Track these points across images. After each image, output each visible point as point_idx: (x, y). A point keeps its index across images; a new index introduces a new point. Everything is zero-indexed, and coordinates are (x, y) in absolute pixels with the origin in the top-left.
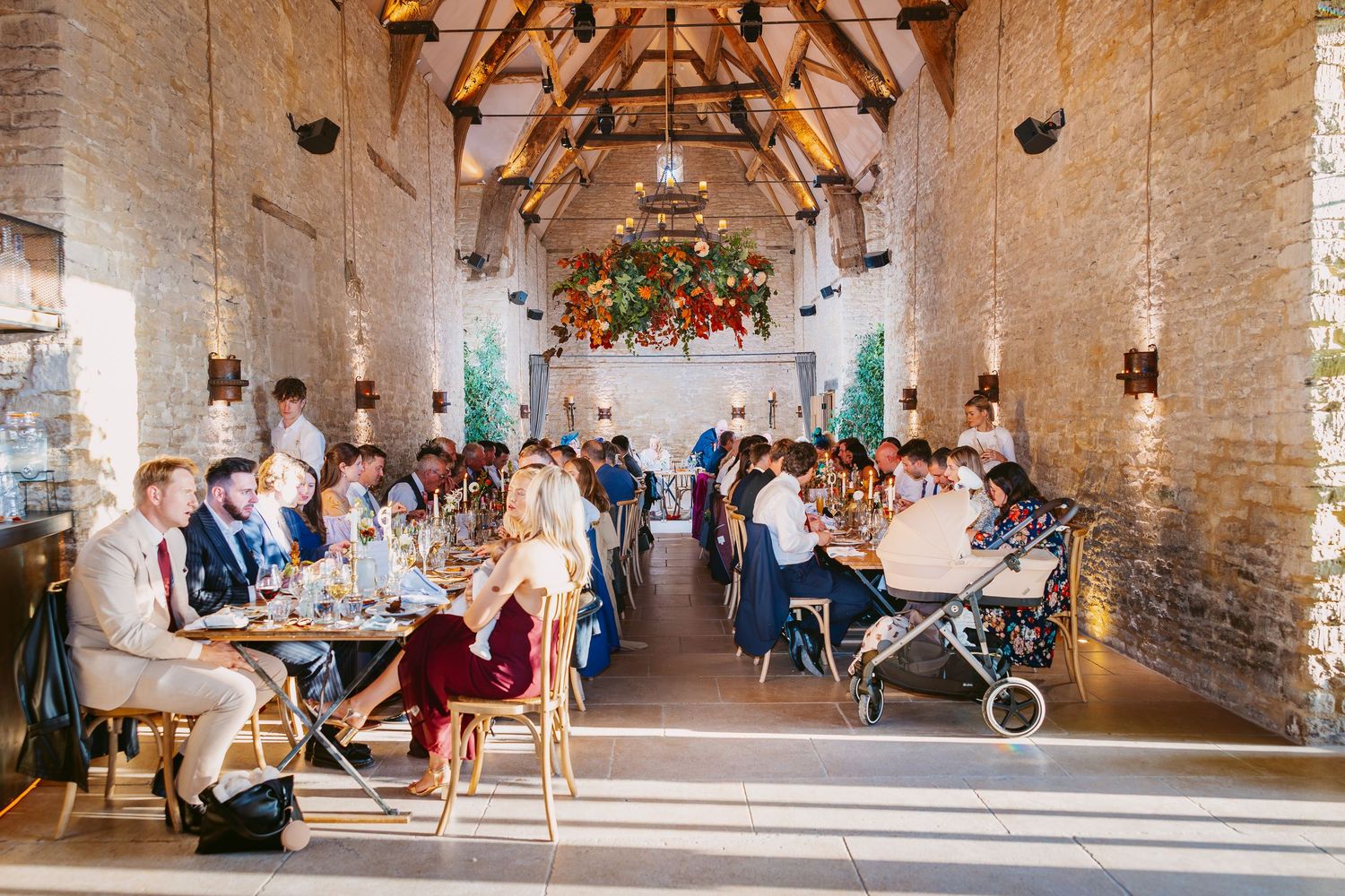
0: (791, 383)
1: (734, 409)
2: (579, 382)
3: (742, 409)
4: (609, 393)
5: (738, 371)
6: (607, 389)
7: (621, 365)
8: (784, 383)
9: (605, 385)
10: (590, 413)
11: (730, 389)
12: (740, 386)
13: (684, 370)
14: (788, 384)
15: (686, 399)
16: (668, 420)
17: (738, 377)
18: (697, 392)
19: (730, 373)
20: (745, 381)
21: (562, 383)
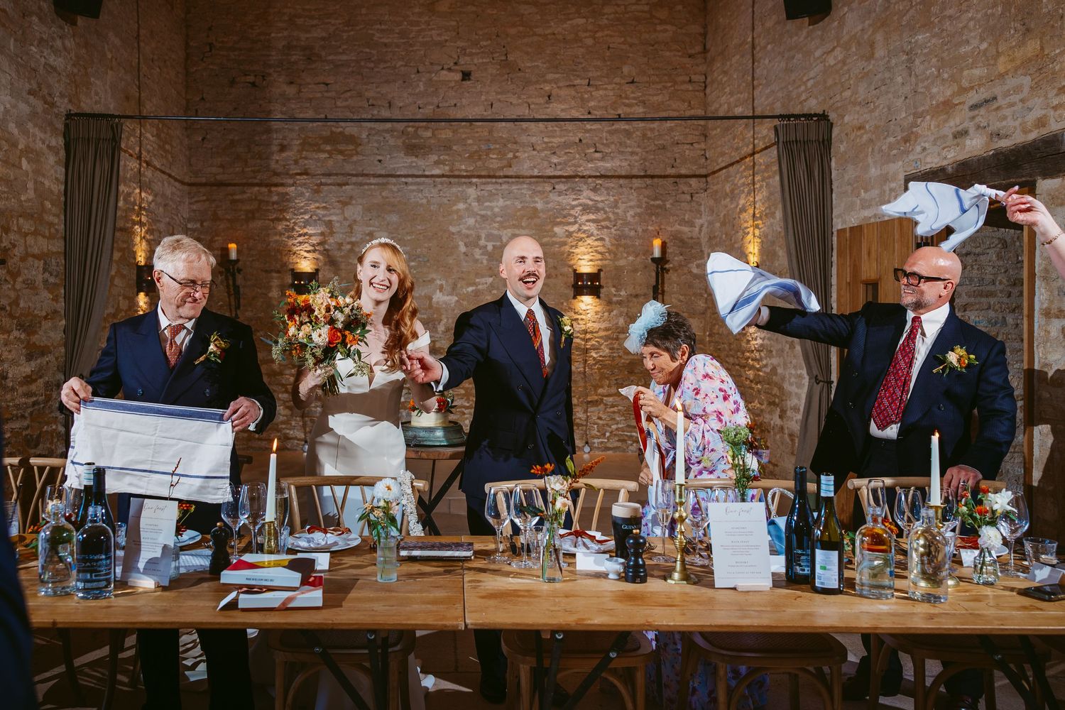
0: (698, 222)
1: (579, 276)
2: (251, 216)
3: (594, 277)
4: (315, 240)
5: (587, 196)
6: (310, 230)
7: (340, 179)
8: (683, 222)
9: (306, 224)
10: (275, 283)
11: (570, 234)
12: (592, 227)
13: (472, 192)
14: (691, 224)
15: (477, 253)
16: (438, 297)
17: (586, 209)
18: (500, 238)
19: (568, 200)
20: (600, 216)
21: (216, 218)
